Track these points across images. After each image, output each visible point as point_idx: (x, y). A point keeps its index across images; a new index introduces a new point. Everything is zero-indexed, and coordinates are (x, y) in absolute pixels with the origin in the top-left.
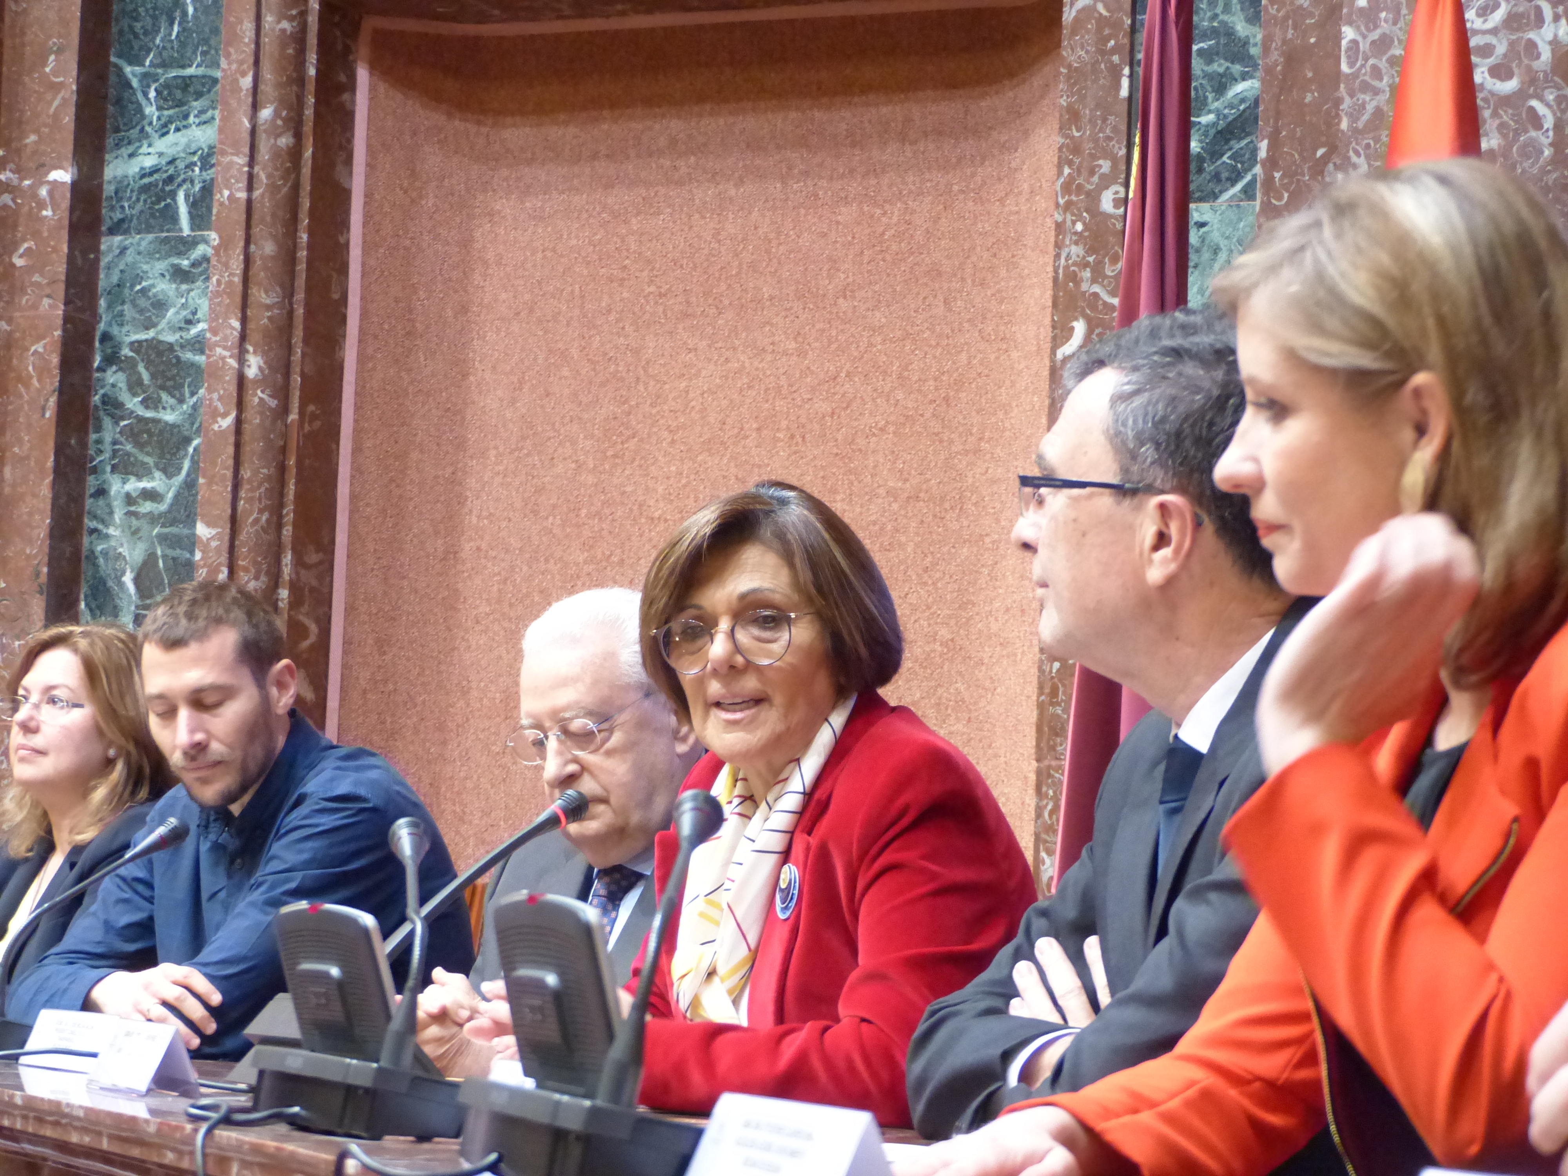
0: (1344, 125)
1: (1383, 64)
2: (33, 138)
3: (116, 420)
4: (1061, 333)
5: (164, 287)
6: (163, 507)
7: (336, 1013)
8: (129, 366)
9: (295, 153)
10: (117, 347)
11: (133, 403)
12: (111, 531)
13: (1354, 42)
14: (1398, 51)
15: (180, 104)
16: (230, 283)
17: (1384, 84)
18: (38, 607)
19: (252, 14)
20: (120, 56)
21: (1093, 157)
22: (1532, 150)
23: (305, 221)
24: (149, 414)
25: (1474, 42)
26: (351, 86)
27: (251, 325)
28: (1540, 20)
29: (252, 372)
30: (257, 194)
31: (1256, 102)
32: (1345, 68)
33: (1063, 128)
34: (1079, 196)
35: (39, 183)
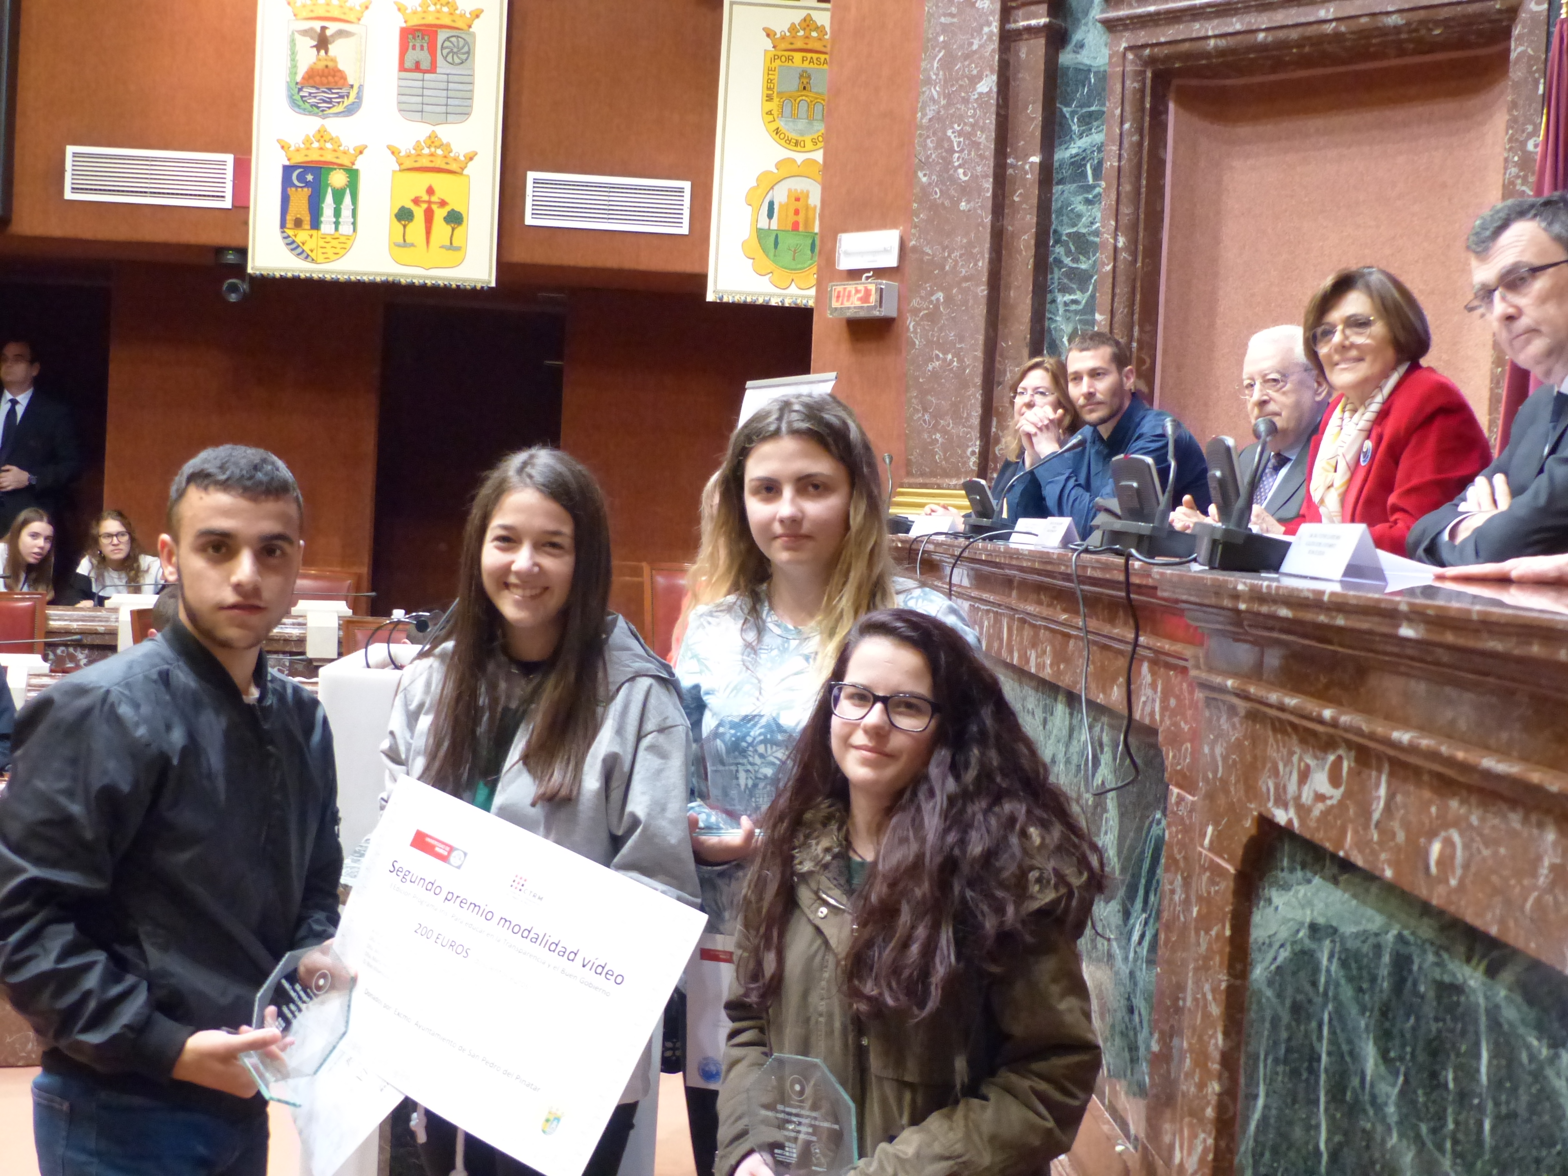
2: (1022, 143)
3: (1060, 269)
5: (1081, 208)
6: (1080, 307)
7: (1135, 504)
8: (1065, 245)
9: (1140, 144)
10: (1061, 235)
11: (1067, 261)
12: (1058, 318)
15: (1088, 124)
16: (1110, 205)
18: (1025, 352)
19: (1120, 80)
20: (1061, 103)
21: (1524, 124)
23: (1144, 175)
24: (1075, 265)
26: (1166, 112)
27: (1120, 223)
29: (1120, 244)
30: (1122, 163)
33: (1510, 111)
34: (1517, 143)
35: (1025, 163)
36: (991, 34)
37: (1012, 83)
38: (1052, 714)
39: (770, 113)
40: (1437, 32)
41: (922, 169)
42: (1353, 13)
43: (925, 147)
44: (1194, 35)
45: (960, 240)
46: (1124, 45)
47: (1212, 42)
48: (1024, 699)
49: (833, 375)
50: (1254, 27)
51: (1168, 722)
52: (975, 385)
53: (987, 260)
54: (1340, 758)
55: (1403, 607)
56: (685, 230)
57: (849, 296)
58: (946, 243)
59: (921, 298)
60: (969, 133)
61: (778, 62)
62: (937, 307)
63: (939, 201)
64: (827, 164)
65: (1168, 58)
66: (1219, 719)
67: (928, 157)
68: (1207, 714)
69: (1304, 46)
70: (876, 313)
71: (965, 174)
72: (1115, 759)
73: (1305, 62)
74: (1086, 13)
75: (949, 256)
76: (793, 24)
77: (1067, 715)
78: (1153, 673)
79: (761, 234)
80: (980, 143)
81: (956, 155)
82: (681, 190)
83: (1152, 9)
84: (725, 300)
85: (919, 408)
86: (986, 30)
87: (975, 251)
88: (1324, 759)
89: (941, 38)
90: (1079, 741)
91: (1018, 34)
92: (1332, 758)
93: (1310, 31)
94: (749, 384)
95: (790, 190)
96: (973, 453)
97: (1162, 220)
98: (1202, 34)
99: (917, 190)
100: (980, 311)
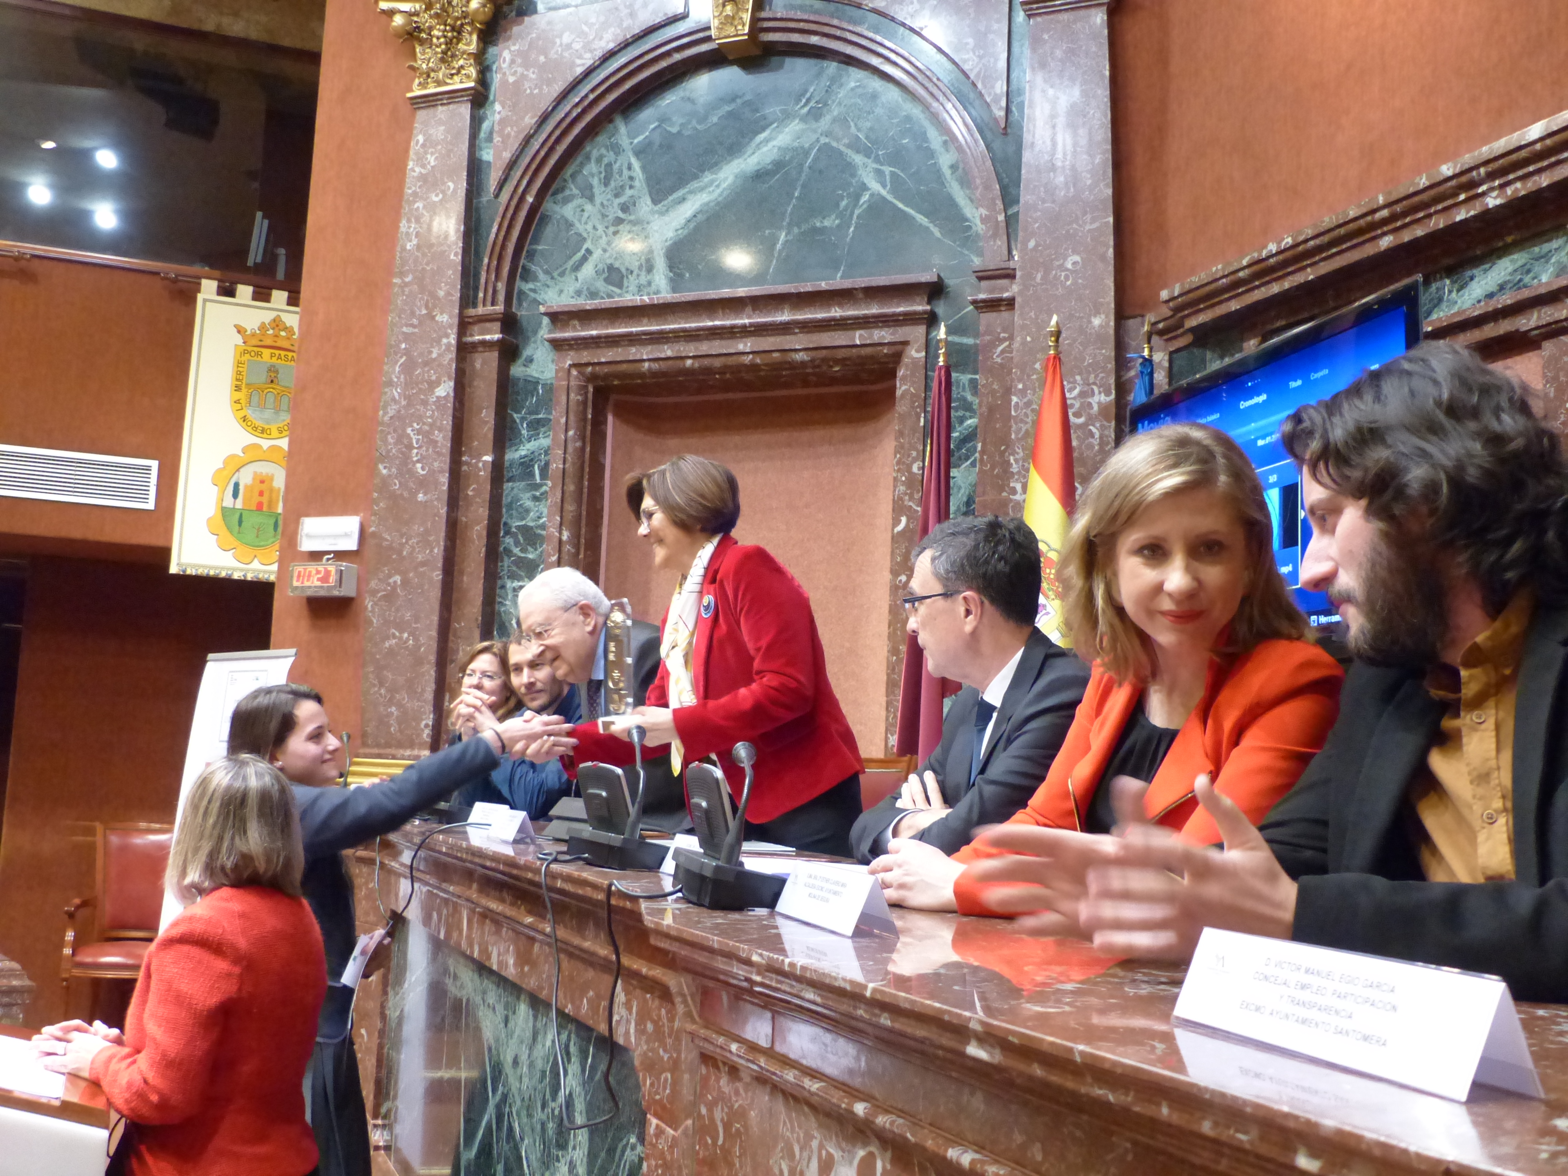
0: (1013, 436)
1: (1029, 412)
2: (476, 443)
3: (509, 557)
4: (896, 522)
5: (529, 504)
7: (604, 813)
8: (514, 536)
9: (583, 449)
10: (510, 527)
11: (516, 551)
12: (507, 603)
13: (1017, 403)
14: (1035, 406)
15: (536, 429)
16: (556, 502)
17: (1029, 420)
18: (477, 633)
19: (565, 393)
20: (512, 410)
21: (910, 450)
22: (1091, 446)
23: (586, 477)
24: (523, 555)
25: (1069, 402)
26: (605, 422)
27: (565, 519)
28: (1093, 394)
29: (565, 537)
30: (567, 465)
31: (976, 427)
32: (1013, 413)
33: (896, 439)
34: (903, 466)
35: (479, 461)
36: (449, 345)
37: (468, 390)
38: (514, 1013)
39: (237, 402)
40: (836, 369)
41: (382, 462)
42: (767, 349)
43: (385, 441)
44: (631, 358)
45: (417, 528)
46: (569, 362)
47: (646, 365)
48: (484, 993)
49: (293, 651)
50: (683, 355)
51: (645, 1047)
52: (429, 663)
53: (442, 548)
54: (871, 1155)
55: (974, 1026)
56: (150, 505)
57: (309, 576)
58: (404, 530)
59: (379, 580)
60: (428, 432)
61: (247, 356)
62: (394, 588)
63: (399, 492)
64: (291, 454)
65: (607, 376)
66: (718, 1080)
67: (389, 451)
68: (704, 1070)
69: (725, 373)
70: (336, 593)
71: (423, 469)
72: (583, 1071)
73: (726, 387)
74: (535, 332)
75: (407, 542)
76: (263, 323)
77: (531, 1017)
78: (627, 993)
79: (225, 512)
80: (436, 442)
81: (415, 451)
82: (148, 468)
83: (594, 333)
84: (188, 572)
85: (376, 682)
86: (445, 341)
87: (431, 538)
88: (852, 1155)
89: (403, 346)
90: (544, 1046)
91: (474, 347)
92: (861, 1153)
93: (731, 361)
94: (210, 656)
95: (255, 473)
96: (427, 726)
97: (602, 517)
98: (638, 357)
99: (377, 481)
100: (435, 594)
